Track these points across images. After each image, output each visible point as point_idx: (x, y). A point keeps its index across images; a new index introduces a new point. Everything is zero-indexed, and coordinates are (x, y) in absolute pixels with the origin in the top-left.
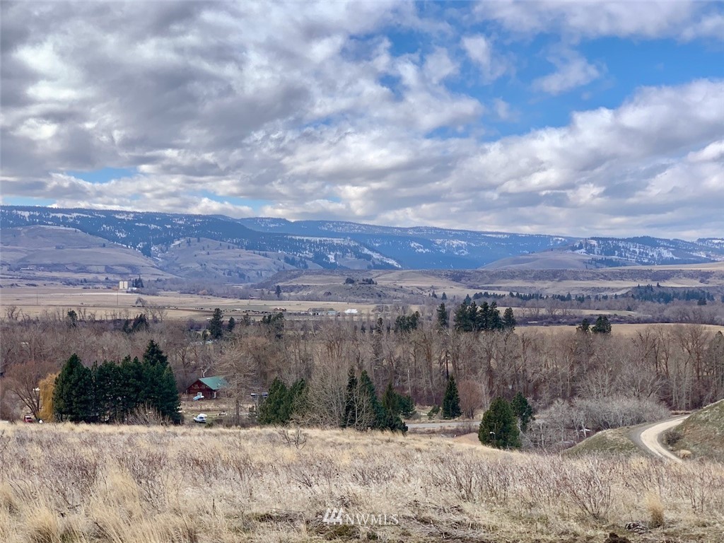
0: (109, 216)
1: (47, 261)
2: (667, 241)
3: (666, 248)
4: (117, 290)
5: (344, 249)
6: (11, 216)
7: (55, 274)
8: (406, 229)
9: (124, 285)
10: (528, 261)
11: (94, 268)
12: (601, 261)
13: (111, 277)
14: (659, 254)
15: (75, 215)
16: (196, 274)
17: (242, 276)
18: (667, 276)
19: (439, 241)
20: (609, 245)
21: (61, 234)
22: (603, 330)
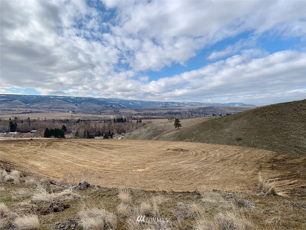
0: (69, 98)
1: (56, 107)
2: (177, 103)
3: (176, 104)
4: (69, 113)
5: (116, 104)
6: (49, 98)
7: (57, 110)
8: (129, 100)
9: (71, 112)
10: (151, 106)
11: (66, 108)
12: (164, 107)
13: (69, 110)
15: (62, 97)
16: (86, 109)
17: (96, 110)
18: (173, 110)
19: (135, 103)
20: (166, 103)
21: (59, 101)
22: (140, 121)
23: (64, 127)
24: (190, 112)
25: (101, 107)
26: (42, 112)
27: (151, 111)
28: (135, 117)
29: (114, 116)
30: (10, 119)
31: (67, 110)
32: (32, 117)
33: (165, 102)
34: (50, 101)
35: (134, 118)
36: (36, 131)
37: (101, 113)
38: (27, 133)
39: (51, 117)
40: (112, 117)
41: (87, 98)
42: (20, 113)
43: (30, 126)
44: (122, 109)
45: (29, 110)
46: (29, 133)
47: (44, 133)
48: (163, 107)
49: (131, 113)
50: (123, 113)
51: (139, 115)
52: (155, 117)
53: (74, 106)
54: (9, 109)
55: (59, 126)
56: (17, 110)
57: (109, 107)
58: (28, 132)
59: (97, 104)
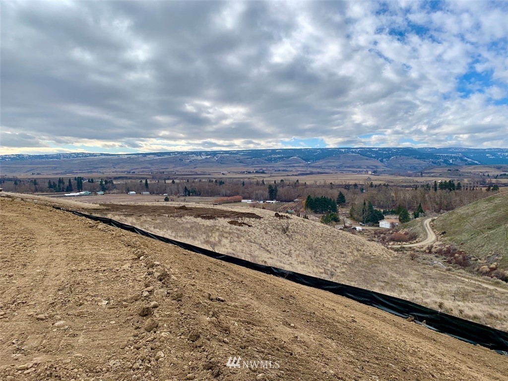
0: (370, 150)
4: (367, 174)
5: (456, 158)
7: (351, 169)
8: (485, 149)
9: (370, 172)
11: (363, 167)
13: (368, 169)
15: (359, 150)
16: (398, 168)
17: (415, 168)
19: (499, 154)
21: (354, 156)
23: (341, 196)
25: (424, 163)
26: (327, 173)
30: (275, 182)
31: (365, 170)
34: (339, 157)
35: (491, 183)
37: (422, 173)
41: (401, 148)
42: (296, 175)
44: (467, 166)
45: (310, 170)
46: (292, 203)
47: (305, 203)
49: (486, 174)
50: (466, 174)
51: (504, 177)
53: (377, 163)
54: (285, 168)
56: (294, 170)
57: (441, 163)
58: (291, 201)
59: (418, 159)
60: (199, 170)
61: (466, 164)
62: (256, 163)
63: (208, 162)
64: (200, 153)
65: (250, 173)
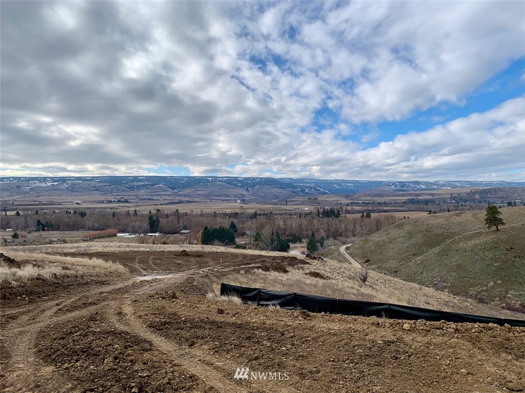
0: (236, 179)
1: (217, 194)
2: (424, 182)
3: (423, 184)
4: (236, 203)
5: (311, 188)
6: (206, 180)
7: (219, 198)
8: (333, 180)
9: (239, 201)
10: (374, 190)
11: (231, 196)
12: (399, 190)
13: (236, 198)
14: (420, 187)
15: (225, 179)
16: (262, 197)
17: (277, 197)
18: (420, 195)
19: (344, 184)
20: (403, 184)
21: (221, 185)
22: (368, 216)
23: (233, 226)
24: (454, 198)
25: (285, 192)
26: (196, 202)
27: (375, 198)
28: (349, 208)
29: (310, 207)
30: (150, 212)
31: (233, 199)
32: (182, 209)
33: (400, 182)
34: (207, 185)
35: (347, 210)
36: (189, 231)
37: (286, 202)
38: (175, 235)
39: (210, 210)
40: (306, 209)
41: (263, 178)
42: (164, 204)
43: (178, 223)
44: (321, 195)
45: (177, 199)
46: (178, 235)
47: (201, 235)
48: (397, 190)
49: (339, 202)
50: (324, 203)
51: (355, 205)
52: (386, 208)
53: (244, 192)
54: (150, 197)
55: (226, 223)
56: (161, 199)
57: (299, 192)
58: (176, 233)
59: (279, 188)
60: (44, 199)
61: (319, 194)
62: (115, 190)
63: (55, 190)
64: (44, 179)
65: (110, 202)
